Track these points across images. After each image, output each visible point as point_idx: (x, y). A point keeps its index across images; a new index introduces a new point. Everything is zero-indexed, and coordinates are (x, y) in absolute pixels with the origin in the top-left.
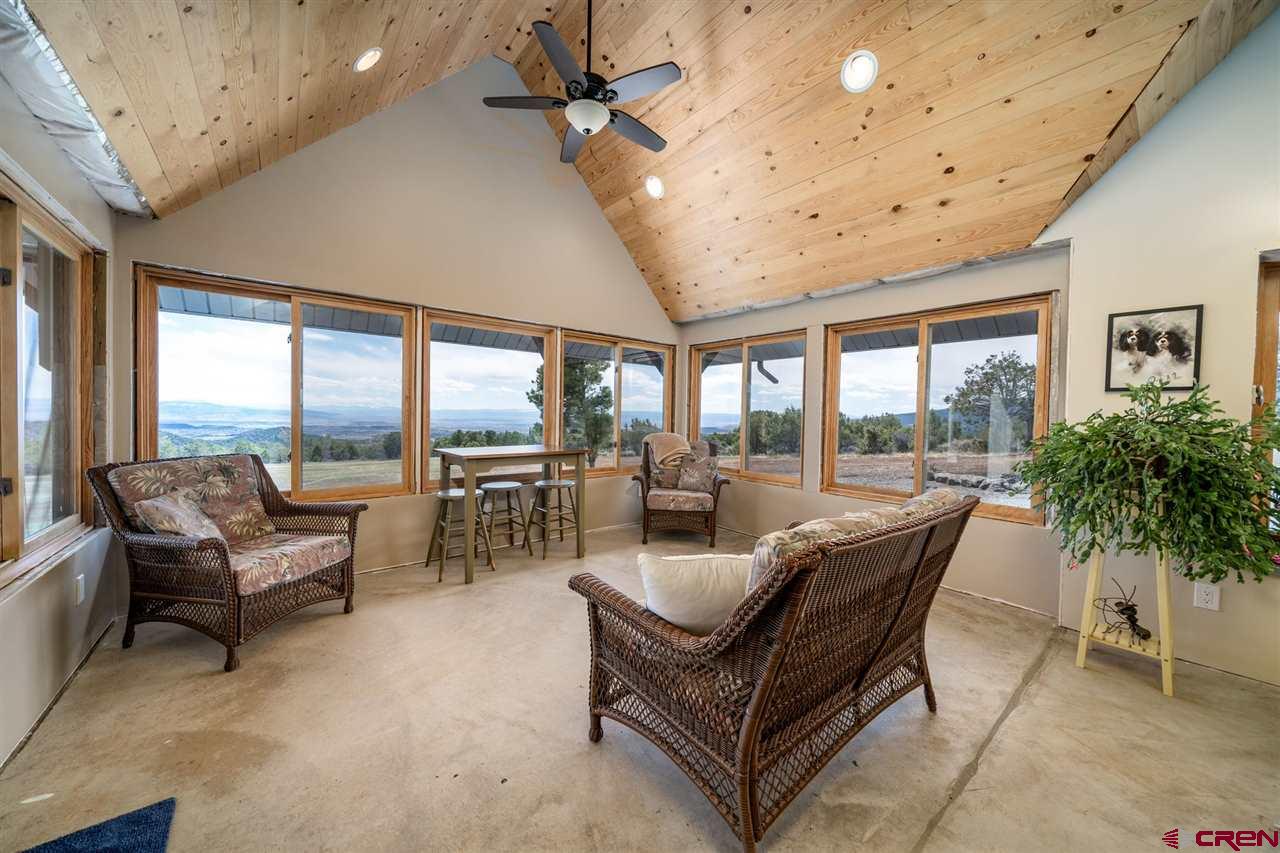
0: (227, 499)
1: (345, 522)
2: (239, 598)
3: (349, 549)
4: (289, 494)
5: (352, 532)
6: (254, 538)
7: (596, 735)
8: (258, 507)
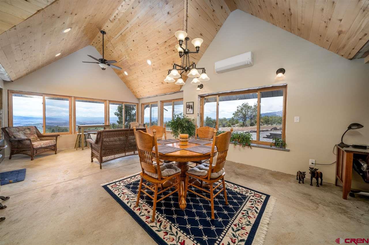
0: (29, 134)
1: (55, 138)
2: (34, 148)
3: (56, 142)
4: (43, 134)
5: (56, 140)
6: (35, 141)
7: (92, 161)
8: (36, 136)
